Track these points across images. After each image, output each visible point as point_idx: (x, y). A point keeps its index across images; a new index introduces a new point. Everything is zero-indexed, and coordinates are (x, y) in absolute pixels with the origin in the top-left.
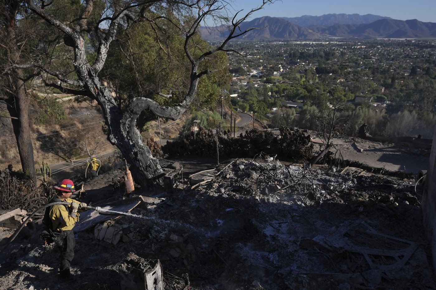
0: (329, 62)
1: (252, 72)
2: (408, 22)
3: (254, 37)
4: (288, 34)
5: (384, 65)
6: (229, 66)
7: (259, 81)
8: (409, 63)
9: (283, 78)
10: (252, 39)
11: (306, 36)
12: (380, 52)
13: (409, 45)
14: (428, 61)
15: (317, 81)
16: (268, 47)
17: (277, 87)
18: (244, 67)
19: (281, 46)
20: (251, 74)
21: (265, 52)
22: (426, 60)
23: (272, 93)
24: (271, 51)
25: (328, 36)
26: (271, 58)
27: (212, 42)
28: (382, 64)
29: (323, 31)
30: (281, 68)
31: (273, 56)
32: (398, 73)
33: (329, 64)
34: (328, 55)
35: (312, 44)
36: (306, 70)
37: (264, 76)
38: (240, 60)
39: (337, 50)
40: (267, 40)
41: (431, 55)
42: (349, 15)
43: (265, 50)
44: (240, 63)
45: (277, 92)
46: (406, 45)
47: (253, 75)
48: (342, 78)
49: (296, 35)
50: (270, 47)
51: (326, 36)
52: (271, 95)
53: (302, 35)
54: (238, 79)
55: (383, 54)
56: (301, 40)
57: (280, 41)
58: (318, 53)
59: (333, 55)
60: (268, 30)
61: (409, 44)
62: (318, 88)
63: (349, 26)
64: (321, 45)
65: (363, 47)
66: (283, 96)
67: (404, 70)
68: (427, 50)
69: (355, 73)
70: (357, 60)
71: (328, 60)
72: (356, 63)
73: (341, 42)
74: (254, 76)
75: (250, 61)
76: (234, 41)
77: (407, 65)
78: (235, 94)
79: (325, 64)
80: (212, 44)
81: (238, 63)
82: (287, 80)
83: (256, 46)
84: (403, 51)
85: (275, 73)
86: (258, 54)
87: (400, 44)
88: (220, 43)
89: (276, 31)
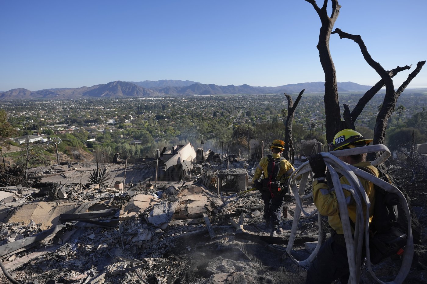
0: (165, 111)
1: (109, 121)
2: (209, 85)
3: (111, 95)
4: (136, 93)
5: (199, 111)
6: (89, 117)
7: (114, 127)
8: (213, 110)
9: (132, 124)
10: (109, 97)
11: (149, 94)
12: (196, 104)
13: (212, 99)
14: (223, 108)
15: (157, 124)
16: (122, 102)
17: (127, 130)
18: (102, 118)
19: (131, 101)
20: (108, 122)
21: (119, 107)
22: (222, 108)
23: (123, 135)
24: (124, 105)
25: (164, 94)
26: (124, 111)
27: (75, 100)
28: (198, 111)
29: (160, 91)
30: (131, 117)
31: (125, 109)
32: (207, 116)
33: (165, 112)
34: (164, 107)
35: (154, 99)
36: (149, 117)
37: (117, 123)
38: (100, 112)
39: (170, 103)
40: (120, 97)
41: (224, 105)
42: (175, 81)
43: (119, 105)
44: (99, 115)
45: (127, 135)
46: (210, 99)
47: (109, 123)
48: (173, 121)
49: (142, 94)
50: (123, 102)
51: (162, 94)
52: (123, 137)
53: (145, 94)
54: (97, 127)
55: (198, 105)
56: (145, 97)
57: (130, 98)
58: (158, 105)
59: (167, 107)
60: (121, 90)
61: (212, 98)
62: (156, 129)
63: (176, 88)
64: (160, 100)
65: (186, 101)
66: (132, 137)
67: (210, 114)
68: (222, 102)
69: (182, 118)
70: (183, 109)
71: (164, 110)
72: (182, 111)
73: (172, 98)
74: (109, 124)
75: (108, 113)
76: (94, 99)
77: (211, 111)
78: (93, 138)
79: (162, 113)
80: (75, 101)
81: (97, 115)
82: (135, 126)
83: (113, 102)
84: (209, 103)
85: (127, 121)
86: (114, 108)
87: (207, 99)
88: (82, 100)
89: (127, 91)
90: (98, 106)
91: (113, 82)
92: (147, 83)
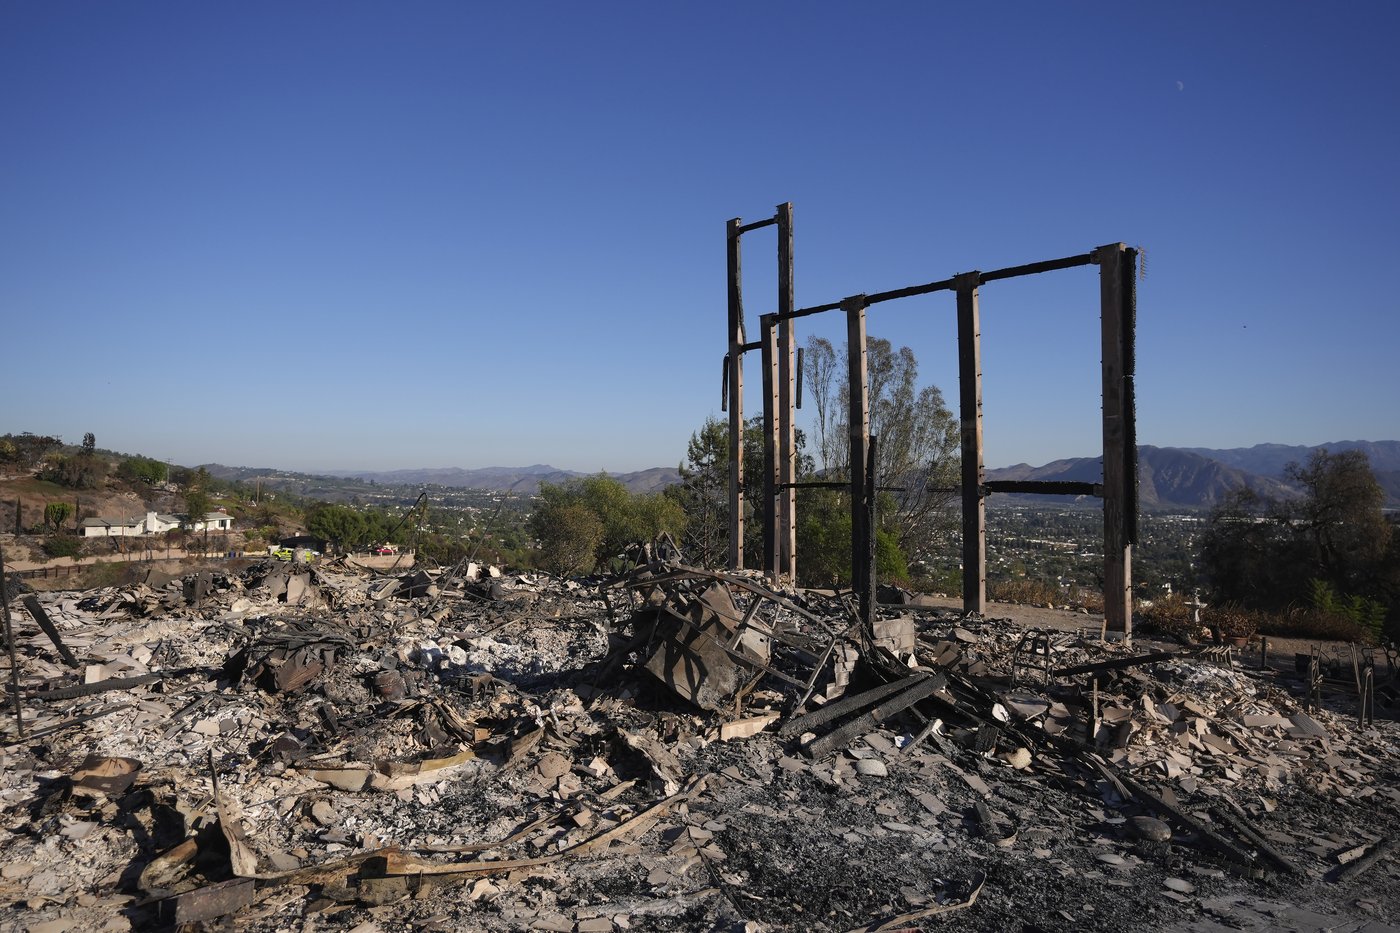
19: (1187, 528)
38: (1059, 562)
40: (1147, 508)
44: (1056, 573)
57: (1185, 514)
60: (1150, 481)
76: (1048, 509)
88: (1009, 513)
89: (1175, 486)
90: (1058, 539)
92: (1265, 453)
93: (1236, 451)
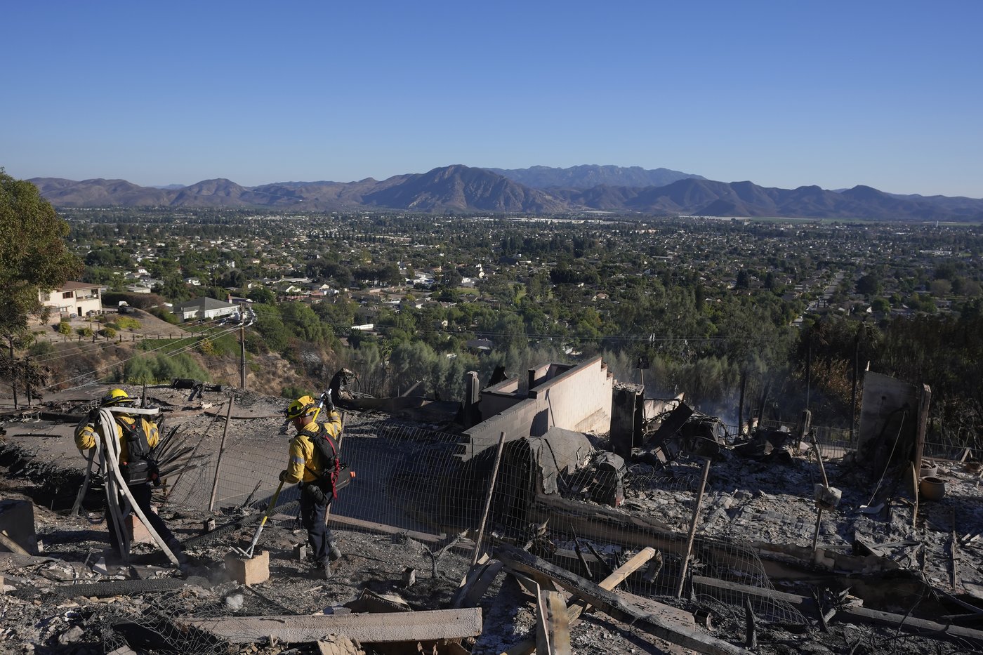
0: (581, 259)
1: (418, 278)
3: (433, 206)
4: (502, 203)
5: (689, 266)
6: (369, 264)
7: (430, 296)
8: (736, 265)
9: (481, 291)
10: (429, 211)
11: (539, 207)
12: (684, 242)
13: (739, 231)
14: (772, 262)
15: (551, 297)
16: (460, 227)
17: (462, 309)
18: (402, 267)
19: (487, 226)
20: (415, 281)
21: (452, 238)
22: (769, 259)
23: (450, 322)
24: (464, 236)
25: (584, 208)
26: (463, 251)
27: (341, 214)
28: (685, 265)
29: (574, 198)
30: (481, 270)
31: (468, 246)
32: (714, 285)
33: (581, 264)
34: (580, 247)
35: (552, 223)
36: (532, 275)
37: (439, 286)
38: (397, 252)
39: (600, 236)
40: (459, 213)
41: (778, 250)
43: (453, 233)
44: (395, 259)
45: (460, 321)
46: (733, 230)
47: (417, 284)
48: (603, 293)
49: (520, 205)
50: (464, 227)
51: (580, 208)
52: (448, 327)
53: (531, 205)
54: (385, 292)
55: (689, 247)
56: (528, 216)
57: (486, 216)
58: (562, 242)
59: (590, 246)
60: (461, 192)
61: (737, 228)
62: (547, 313)
63: (624, 190)
64: (569, 226)
65: (650, 231)
66: (473, 329)
67: (726, 279)
68: (771, 241)
69: (630, 282)
70: (638, 257)
71: (578, 255)
72: (634, 263)
73: (608, 220)
74: (420, 287)
75: (418, 255)
76: (389, 214)
77: (732, 269)
78: (369, 323)
79: (572, 263)
80: (340, 217)
81: (390, 260)
82: (488, 296)
83: (436, 225)
84: (727, 242)
85: (465, 280)
86: (437, 241)
87: (720, 228)
88: (359, 216)
89: (478, 196)
90: (396, 235)
91: (445, 169)
92: (537, 172)
93: (519, 171)
